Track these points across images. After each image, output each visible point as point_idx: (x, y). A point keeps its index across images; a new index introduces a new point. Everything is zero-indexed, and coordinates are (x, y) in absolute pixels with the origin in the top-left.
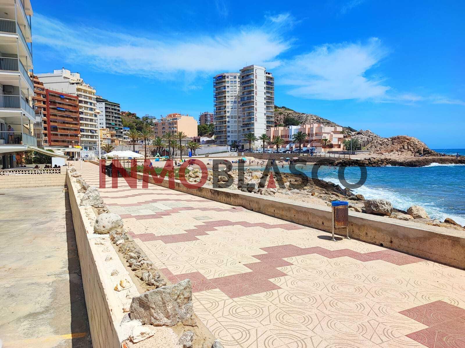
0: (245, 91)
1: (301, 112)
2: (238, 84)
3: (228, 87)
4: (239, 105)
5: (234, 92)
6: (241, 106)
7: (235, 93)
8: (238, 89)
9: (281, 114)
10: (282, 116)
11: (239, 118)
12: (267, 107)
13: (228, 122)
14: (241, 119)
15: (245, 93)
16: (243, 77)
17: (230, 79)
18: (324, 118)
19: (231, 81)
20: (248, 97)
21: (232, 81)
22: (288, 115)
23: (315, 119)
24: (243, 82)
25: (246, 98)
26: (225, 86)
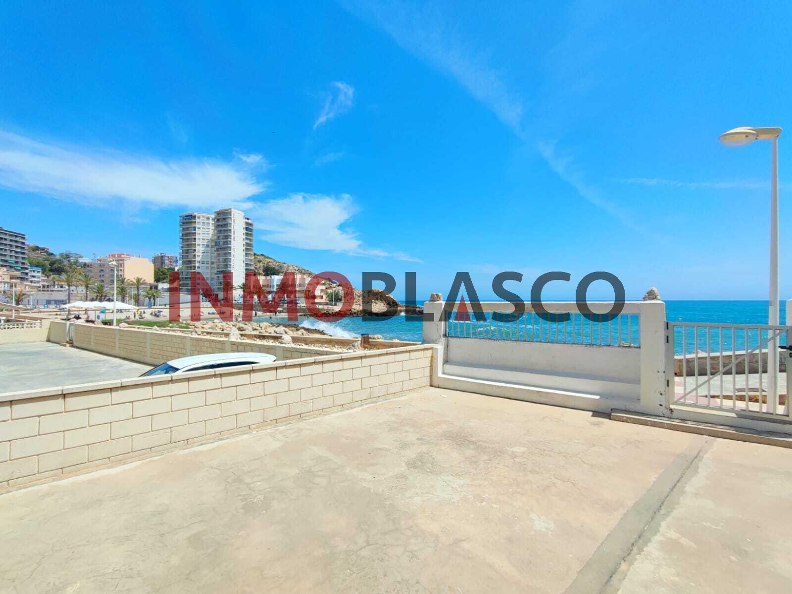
0: (221, 235)
1: (282, 261)
2: (212, 227)
3: (199, 228)
4: (213, 249)
5: (206, 235)
6: (215, 251)
7: (208, 235)
8: (211, 232)
9: (260, 261)
10: (261, 264)
11: (212, 263)
12: (246, 254)
13: (199, 267)
14: (215, 266)
15: (221, 237)
16: (218, 220)
17: (202, 220)
18: (306, 268)
19: (202, 223)
20: (224, 242)
21: (204, 223)
22: (268, 263)
23: (297, 269)
24: (218, 225)
25: (221, 243)
26: (195, 228)
